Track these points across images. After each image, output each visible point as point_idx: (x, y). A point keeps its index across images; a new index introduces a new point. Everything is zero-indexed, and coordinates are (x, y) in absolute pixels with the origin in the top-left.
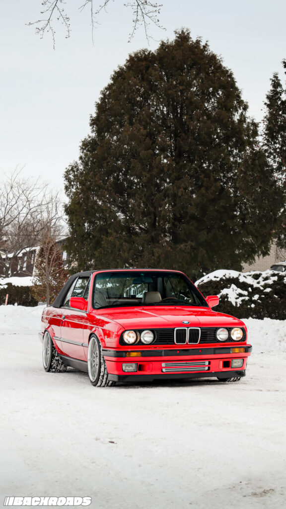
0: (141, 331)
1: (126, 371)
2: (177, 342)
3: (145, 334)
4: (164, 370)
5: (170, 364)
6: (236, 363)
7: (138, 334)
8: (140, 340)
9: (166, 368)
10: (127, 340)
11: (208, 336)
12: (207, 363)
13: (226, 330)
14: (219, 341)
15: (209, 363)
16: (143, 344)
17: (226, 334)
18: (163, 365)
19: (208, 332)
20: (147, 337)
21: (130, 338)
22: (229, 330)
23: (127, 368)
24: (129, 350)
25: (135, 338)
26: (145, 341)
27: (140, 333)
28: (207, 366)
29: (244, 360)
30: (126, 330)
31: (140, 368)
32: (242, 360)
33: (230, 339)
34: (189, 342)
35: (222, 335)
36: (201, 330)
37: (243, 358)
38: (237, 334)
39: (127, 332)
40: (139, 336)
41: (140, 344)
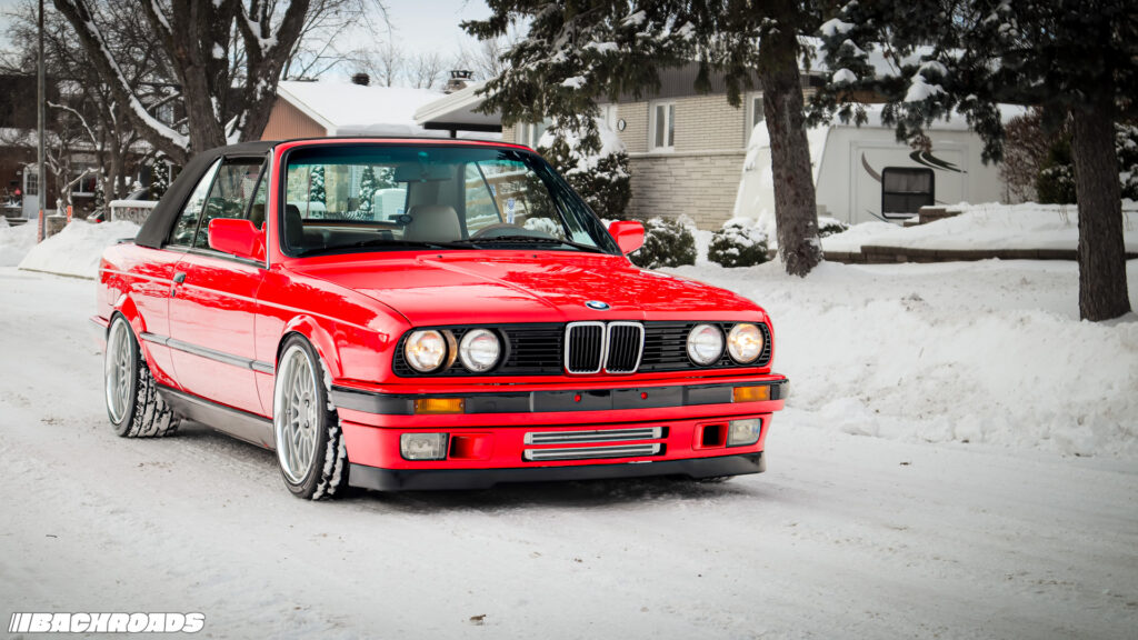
0: (460, 332)
1: (412, 457)
2: (572, 368)
3: (476, 338)
4: (529, 454)
5: (547, 436)
6: (741, 431)
7: (452, 339)
8: (459, 359)
9: (534, 446)
10: (417, 358)
11: (664, 348)
12: (657, 432)
13: (714, 329)
14: (693, 365)
15: (665, 432)
16: (468, 372)
17: (714, 345)
18: (528, 438)
19: (665, 337)
20: (481, 351)
21: (425, 351)
22: (724, 328)
23: (415, 448)
24: (422, 391)
25: (441, 351)
26: (475, 363)
27: (457, 337)
28: (656, 441)
29: (762, 421)
30: (415, 329)
31: (455, 448)
32: (758, 421)
33: (725, 355)
34: (608, 368)
35: (703, 345)
36: (645, 329)
37: (761, 416)
38: (745, 344)
39: (417, 336)
40: (453, 347)
41: (457, 370)
